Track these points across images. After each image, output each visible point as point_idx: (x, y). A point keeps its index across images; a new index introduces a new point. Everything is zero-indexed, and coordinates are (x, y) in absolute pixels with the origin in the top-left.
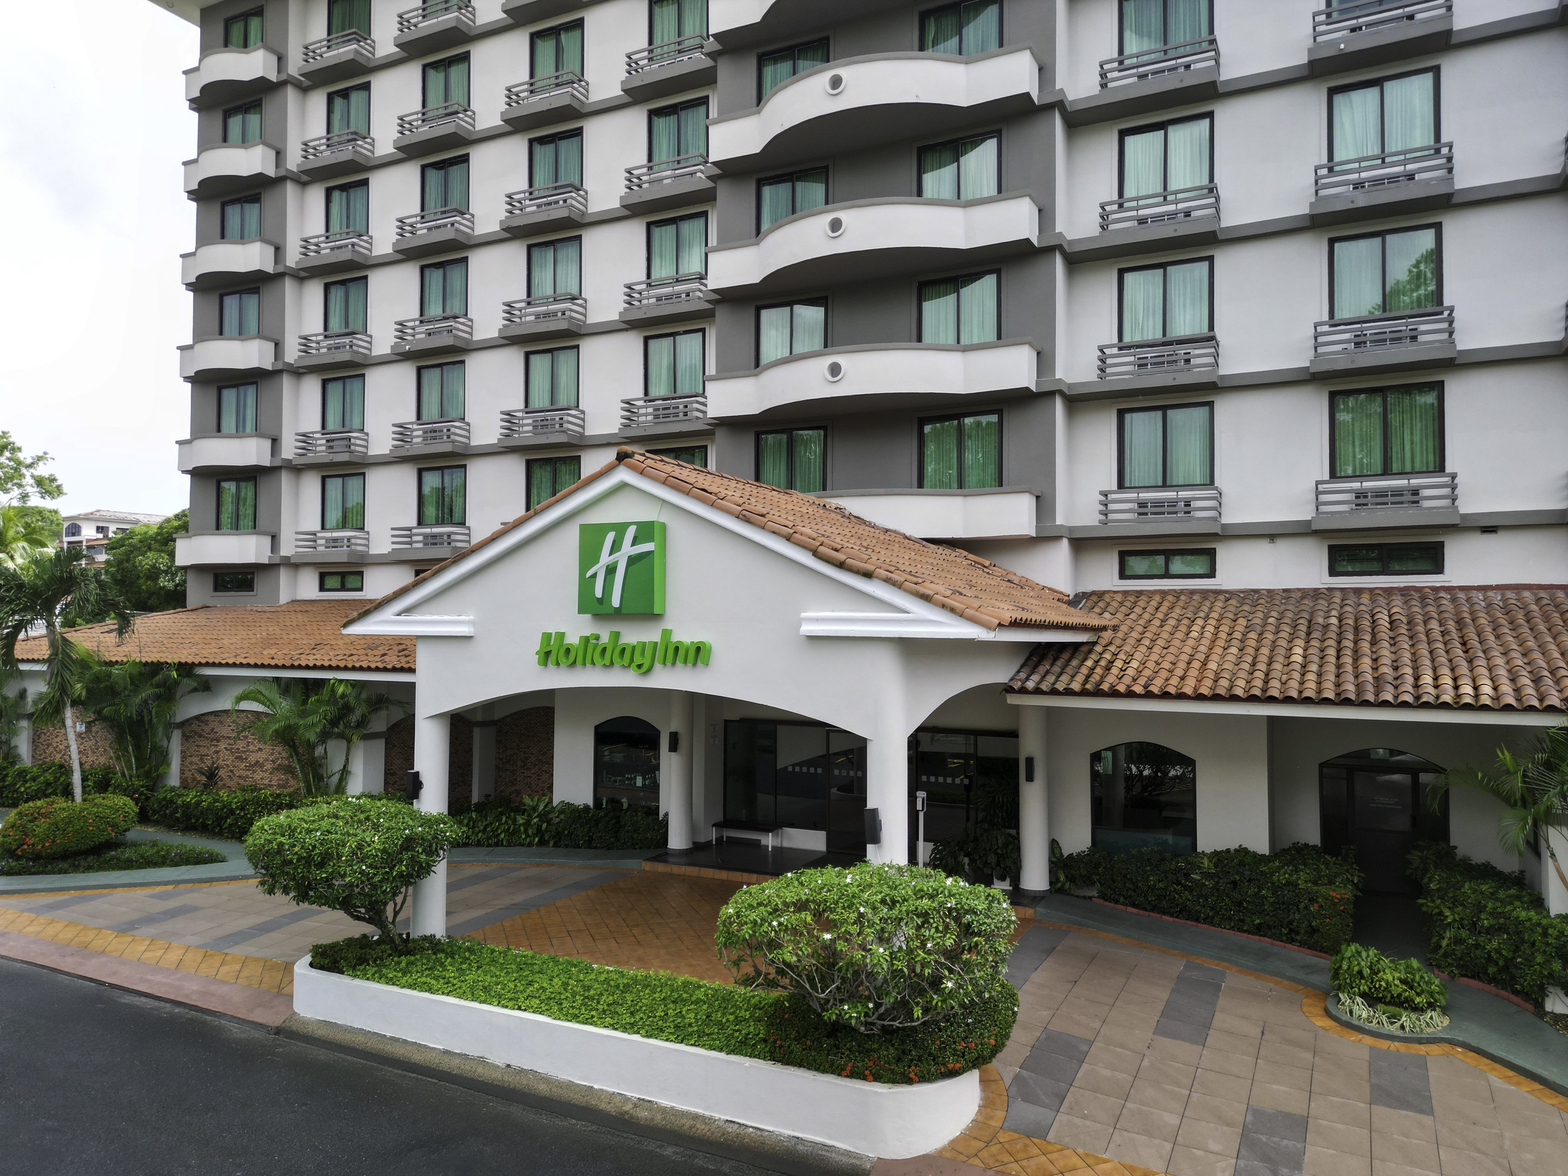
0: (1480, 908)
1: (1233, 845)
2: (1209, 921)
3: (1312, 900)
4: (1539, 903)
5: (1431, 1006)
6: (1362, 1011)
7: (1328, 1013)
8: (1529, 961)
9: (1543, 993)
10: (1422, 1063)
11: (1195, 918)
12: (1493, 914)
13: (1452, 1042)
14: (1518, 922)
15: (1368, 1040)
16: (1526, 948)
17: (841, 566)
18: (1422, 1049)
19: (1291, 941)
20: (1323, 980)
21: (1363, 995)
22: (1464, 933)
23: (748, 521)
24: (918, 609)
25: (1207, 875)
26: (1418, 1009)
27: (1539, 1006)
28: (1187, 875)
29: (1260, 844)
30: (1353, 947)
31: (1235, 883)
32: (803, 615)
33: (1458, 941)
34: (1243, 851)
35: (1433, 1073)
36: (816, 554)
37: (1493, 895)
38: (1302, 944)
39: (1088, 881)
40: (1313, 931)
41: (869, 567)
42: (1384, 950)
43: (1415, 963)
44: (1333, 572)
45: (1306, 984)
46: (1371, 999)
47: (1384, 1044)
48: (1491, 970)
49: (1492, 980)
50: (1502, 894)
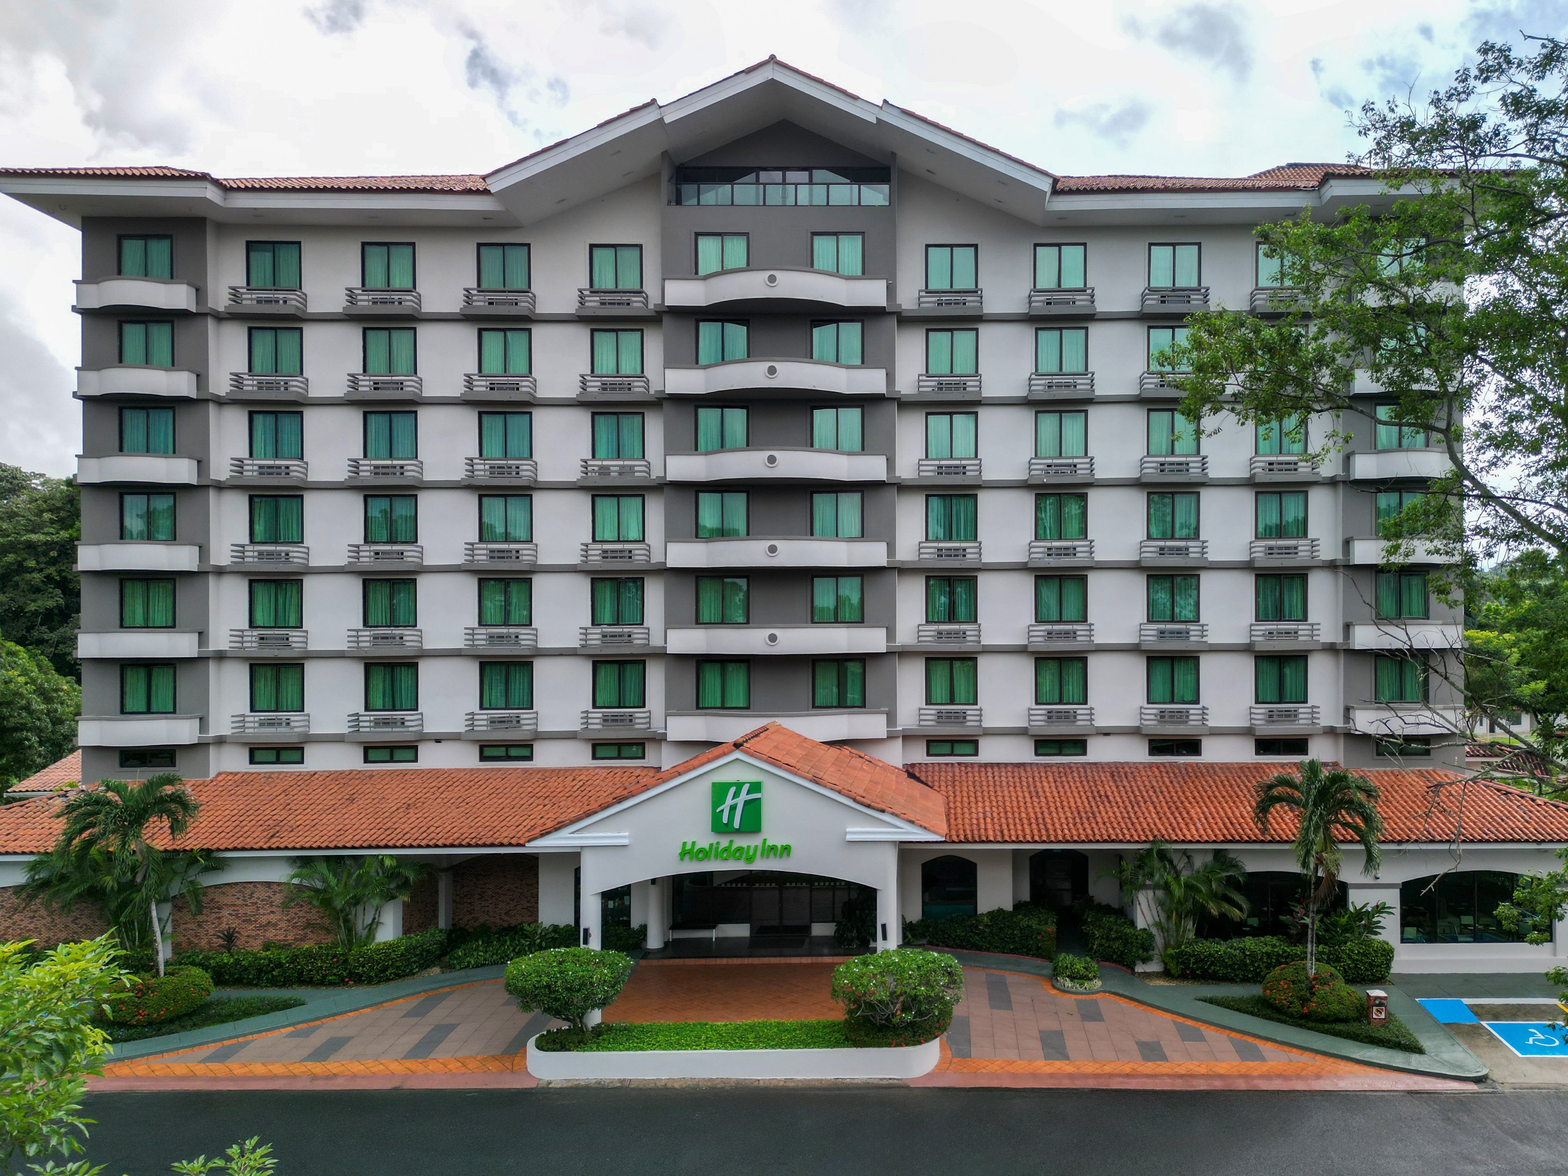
0: (1110, 929)
1: (996, 908)
2: (987, 950)
3: (1039, 934)
4: (1132, 924)
5: (1095, 977)
6: (1068, 983)
7: (1054, 987)
8: (1130, 951)
9: (1134, 964)
10: (1095, 1002)
11: (980, 949)
12: (1116, 932)
13: (1105, 992)
14: (1126, 934)
15: (1074, 997)
16: (1129, 946)
17: (869, 806)
18: (1094, 996)
19: (1028, 954)
20: (1048, 971)
21: (1068, 976)
22: (1103, 941)
23: (817, 783)
24: (908, 827)
25: (987, 926)
26: (1090, 979)
27: (1133, 969)
28: (977, 927)
29: (1008, 906)
30: (1063, 955)
31: (1000, 929)
32: (848, 830)
33: (1101, 945)
34: (1000, 911)
35: (1101, 1005)
36: (855, 800)
37: (1116, 923)
38: (1033, 955)
39: (923, 936)
40: (1039, 948)
41: (884, 807)
42: (1074, 954)
43: (1088, 959)
44: (1037, 754)
45: (1041, 975)
46: (1072, 978)
47: (1080, 997)
48: (1115, 957)
49: (1115, 961)
50: (1119, 922)
